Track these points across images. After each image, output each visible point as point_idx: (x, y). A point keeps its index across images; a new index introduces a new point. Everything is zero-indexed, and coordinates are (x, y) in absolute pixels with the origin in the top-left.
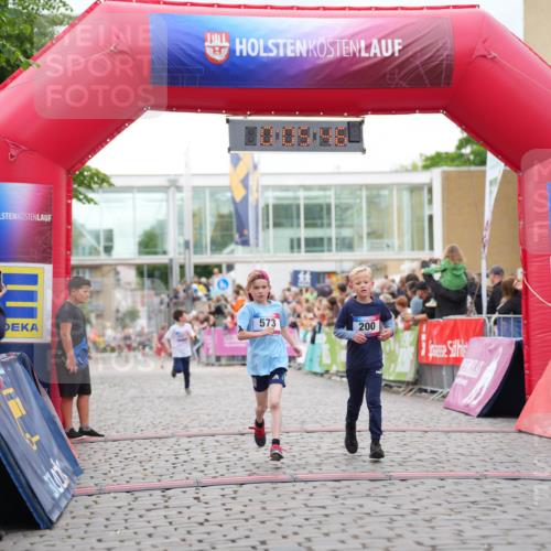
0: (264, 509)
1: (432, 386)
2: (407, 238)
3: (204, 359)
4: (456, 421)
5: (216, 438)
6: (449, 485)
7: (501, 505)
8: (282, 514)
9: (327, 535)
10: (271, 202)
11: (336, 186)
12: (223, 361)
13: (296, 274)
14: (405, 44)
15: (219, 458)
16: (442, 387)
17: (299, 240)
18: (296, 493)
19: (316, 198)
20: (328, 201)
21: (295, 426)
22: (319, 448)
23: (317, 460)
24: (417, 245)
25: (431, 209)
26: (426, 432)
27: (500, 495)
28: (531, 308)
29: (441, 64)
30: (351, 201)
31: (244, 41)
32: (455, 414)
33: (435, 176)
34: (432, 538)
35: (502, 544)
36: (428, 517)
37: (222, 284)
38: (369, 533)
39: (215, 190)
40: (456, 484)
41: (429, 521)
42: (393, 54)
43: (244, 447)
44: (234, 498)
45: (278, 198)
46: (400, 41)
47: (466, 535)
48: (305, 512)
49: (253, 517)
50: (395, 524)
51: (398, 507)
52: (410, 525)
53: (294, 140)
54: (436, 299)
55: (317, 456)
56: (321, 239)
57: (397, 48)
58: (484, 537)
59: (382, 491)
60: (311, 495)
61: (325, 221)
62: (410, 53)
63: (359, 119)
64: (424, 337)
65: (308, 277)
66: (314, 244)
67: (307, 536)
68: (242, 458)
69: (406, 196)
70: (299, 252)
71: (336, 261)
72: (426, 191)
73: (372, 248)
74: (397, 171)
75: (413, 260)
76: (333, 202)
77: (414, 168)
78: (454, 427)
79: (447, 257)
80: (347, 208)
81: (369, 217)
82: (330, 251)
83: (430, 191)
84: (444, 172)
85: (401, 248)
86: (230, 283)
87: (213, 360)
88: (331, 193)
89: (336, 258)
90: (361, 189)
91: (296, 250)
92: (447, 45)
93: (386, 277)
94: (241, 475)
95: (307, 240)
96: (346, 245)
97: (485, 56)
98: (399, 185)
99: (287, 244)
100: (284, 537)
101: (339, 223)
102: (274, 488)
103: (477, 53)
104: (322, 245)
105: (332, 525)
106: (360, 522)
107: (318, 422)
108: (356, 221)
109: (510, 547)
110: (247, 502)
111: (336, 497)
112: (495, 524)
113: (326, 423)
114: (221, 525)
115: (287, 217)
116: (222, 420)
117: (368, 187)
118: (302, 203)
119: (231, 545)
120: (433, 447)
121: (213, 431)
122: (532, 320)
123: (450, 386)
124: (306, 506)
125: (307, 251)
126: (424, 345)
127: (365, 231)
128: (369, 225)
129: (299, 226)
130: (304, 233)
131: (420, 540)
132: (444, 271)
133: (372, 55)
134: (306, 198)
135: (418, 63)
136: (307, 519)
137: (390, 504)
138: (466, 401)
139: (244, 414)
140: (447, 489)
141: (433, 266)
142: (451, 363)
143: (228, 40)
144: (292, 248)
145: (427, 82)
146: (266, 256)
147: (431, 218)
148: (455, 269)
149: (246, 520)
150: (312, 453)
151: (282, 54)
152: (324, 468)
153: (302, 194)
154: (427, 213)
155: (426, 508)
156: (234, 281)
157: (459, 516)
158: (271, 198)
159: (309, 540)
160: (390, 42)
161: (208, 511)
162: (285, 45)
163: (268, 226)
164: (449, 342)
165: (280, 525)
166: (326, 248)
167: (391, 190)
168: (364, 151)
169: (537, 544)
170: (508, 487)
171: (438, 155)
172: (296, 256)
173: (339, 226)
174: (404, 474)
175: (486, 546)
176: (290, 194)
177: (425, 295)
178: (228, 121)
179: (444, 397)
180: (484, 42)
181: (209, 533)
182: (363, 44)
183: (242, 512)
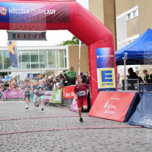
0: (18, 140)
1: (66, 104)
2: (59, 64)
3: (3, 99)
4: (73, 114)
5: (6, 121)
6: (70, 131)
7: (83, 136)
8: (24, 141)
9: (36, 147)
10: (21, 55)
11: (39, 50)
12: (8, 99)
13: (29, 75)
14: (56, 11)
15: (6, 127)
16: (69, 105)
17: (29, 65)
18: (28, 135)
19: (34, 53)
20: (37, 54)
21: (28, 117)
22: (35, 123)
23: (34, 126)
24: (62, 66)
25: (66, 56)
26: (64, 117)
27: (84, 133)
28: (92, 82)
29: (66, 16)
30: (44, 54)
31: (11, 9)
32: (72, 112)
33: (67, 47)
34: (65, 146)
35: (83, 146)
36: (64, 140)
37: (7, 78)
38: (48, 145)
39: (5, 51)
40: (72, 131)
41: (64, 141)
42: (53, 13)
43: (13, 123)
44: (10, 138)
45: (23, 53)
46: (55, 10)
47: (74, 144)
48: (30, 141)
49: (15, 143)
50: (55, 143)
51: (56, 138)
52: (59, 143)
53: (27, 37)
54: (67, 81)
55: (34, 125)
56: (36, 65)
57: (54, 12)
58: (79, 145)
59: (52, 134)
60: (32, 136)
61: (37, 60)
62: (58, 13)
63: (45, 31)
64: (64, 91)
65: (32, 75)
66: (34, 66)
67: (30, 147)
68: (13, 127)
69: (59, 52)
70: (30, 68)
71: (40, 71)
72: (64, 51)
73: (50, 67)
74: (56, 46)
75: (61, 70)
76: (39, 54)
77: (61, 45)
78: (72, 115)
79: (70, 69)
80: (43, 56)
81: (49, 58)
82: (38, 68)
83: (65, 51)
84: (69, 46)
85: (58, 67)
86: (10, 77)
87: (5, 99)
88: (38, 52)
89: (40, 70)
90: (46, 51)
91: (28, 68)
92: (68, 11)
93: (54, 75)
94: (12, 131)
95: (32, 65)
96: (43, 66)
97: (78, 14)
98: (57, 49)
99: (26, 66)
100: (24, 148)
101: (40, 60)
102: (22, 134)
103: (76, 14)
104: (36, 66)
105: (38, 144)
106: (45, 143)
107: (34, 115)
108: (45, 60)
109: (85, 147)
110: (14, 139)
111: (39, 136)
112: (82, 141)
113: (37, 116)
114: (6, 146)
115: (26, 59)
116: (7, 116)
117: (48, 50)
118: (30, 55)
119: (9, 151)
120: (66, 121)
121: (5, 119)
122: (92, 86)
123: (71, 104)
124: (31, 139)
125: (31, 68)
126: (64, 93)
127: (48, 62)
128: (49, 61)
129: (29, 61)
130: (31, 63)
131: (62, 147)
132: (69, 73)
133: (47, 14)
134: (31, 53)
135: (60, 16)
136: (31, 143)
137: (54, 137)
138: (75, 108)
139: (14, 114)
140: (70, 132)
141: (67, 72)
142: (71, 98)
143: (6, 9)
144: (27, 67)
145: (63, 21)
146: (20, 70)
147: (66, 58)
148: (72, 72)
149: (13, 144)
150: (33, 124)
151: (22, 13)
152: (36, 128)
153: (30, 52)
154: (65, 57)
155: (64, 138)
156: (11, 77)
157: (72, 140)
158: (21, 53)
159: (31, 148)
160: (52, 10)
161: (2, 142)
162: (23, 11)
163: (20, 61)
164: (71, 92)
165: (23, 145)
166: (37, 67)
167: (55, 51)
168: (46, 40)
169: (92, 146)
170: (86, 131)
171: (67, 41)
172: (28, 69)
173: (41, 61)
174: (58, 129)
175: (79, 147)
176: (26, 52)
177: (63, 80)
178: (7, 32)
179: (69, 107)
180: (78, 11)
181: (2, 148)
182: (45, 11)
183: (12, 142)
